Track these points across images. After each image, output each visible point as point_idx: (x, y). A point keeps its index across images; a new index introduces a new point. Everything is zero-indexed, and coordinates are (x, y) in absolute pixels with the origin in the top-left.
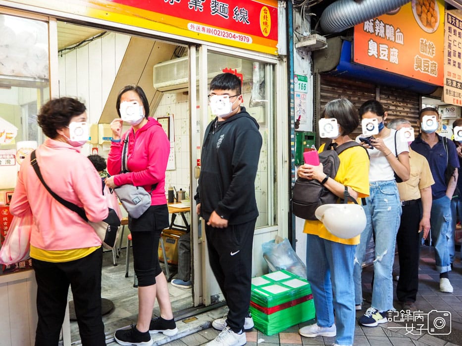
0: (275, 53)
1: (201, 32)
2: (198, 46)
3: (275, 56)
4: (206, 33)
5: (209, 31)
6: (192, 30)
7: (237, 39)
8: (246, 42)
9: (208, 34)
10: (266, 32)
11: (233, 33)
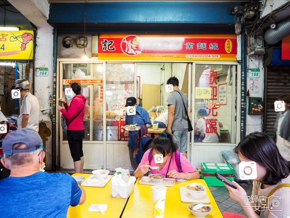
0: (235, 60)
1: (192, 57)
2: (192, 63)
3: (235, 61)
4: (194, 57)
5: (196, 56)
6: (188, 57)
7: (211, 57)
8: (216, 58)
9: (196, 57)
10: (229, 51)
11: (209, 55)
